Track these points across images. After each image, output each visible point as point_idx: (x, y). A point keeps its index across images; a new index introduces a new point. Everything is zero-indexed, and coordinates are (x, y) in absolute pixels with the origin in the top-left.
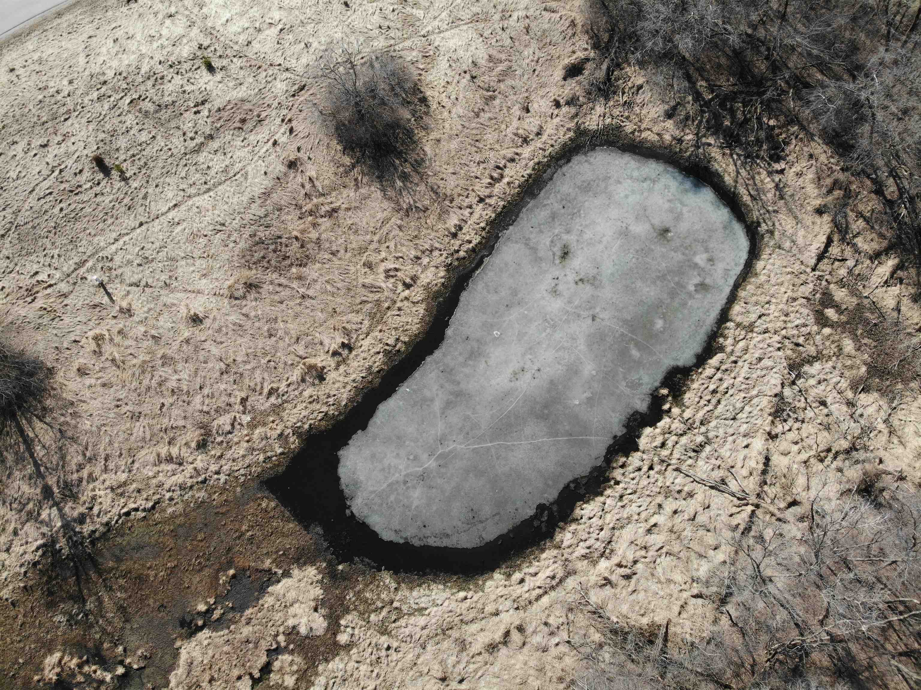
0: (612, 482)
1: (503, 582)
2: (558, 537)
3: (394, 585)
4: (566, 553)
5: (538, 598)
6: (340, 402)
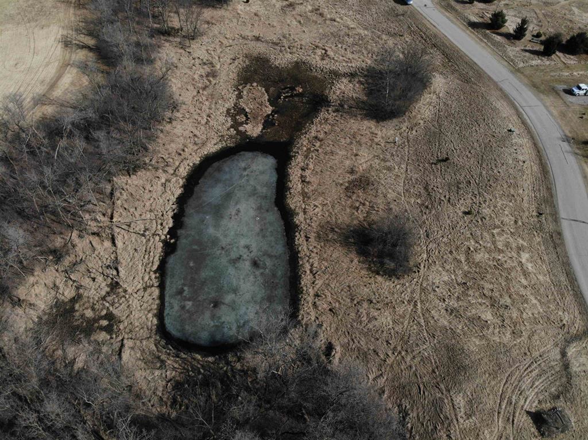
0: (175, 203)
1: (195, 161)
2: (184, 180)
3: (228, 145)
4: (178, 178)
5: (180, 164)
6: (290, 169)
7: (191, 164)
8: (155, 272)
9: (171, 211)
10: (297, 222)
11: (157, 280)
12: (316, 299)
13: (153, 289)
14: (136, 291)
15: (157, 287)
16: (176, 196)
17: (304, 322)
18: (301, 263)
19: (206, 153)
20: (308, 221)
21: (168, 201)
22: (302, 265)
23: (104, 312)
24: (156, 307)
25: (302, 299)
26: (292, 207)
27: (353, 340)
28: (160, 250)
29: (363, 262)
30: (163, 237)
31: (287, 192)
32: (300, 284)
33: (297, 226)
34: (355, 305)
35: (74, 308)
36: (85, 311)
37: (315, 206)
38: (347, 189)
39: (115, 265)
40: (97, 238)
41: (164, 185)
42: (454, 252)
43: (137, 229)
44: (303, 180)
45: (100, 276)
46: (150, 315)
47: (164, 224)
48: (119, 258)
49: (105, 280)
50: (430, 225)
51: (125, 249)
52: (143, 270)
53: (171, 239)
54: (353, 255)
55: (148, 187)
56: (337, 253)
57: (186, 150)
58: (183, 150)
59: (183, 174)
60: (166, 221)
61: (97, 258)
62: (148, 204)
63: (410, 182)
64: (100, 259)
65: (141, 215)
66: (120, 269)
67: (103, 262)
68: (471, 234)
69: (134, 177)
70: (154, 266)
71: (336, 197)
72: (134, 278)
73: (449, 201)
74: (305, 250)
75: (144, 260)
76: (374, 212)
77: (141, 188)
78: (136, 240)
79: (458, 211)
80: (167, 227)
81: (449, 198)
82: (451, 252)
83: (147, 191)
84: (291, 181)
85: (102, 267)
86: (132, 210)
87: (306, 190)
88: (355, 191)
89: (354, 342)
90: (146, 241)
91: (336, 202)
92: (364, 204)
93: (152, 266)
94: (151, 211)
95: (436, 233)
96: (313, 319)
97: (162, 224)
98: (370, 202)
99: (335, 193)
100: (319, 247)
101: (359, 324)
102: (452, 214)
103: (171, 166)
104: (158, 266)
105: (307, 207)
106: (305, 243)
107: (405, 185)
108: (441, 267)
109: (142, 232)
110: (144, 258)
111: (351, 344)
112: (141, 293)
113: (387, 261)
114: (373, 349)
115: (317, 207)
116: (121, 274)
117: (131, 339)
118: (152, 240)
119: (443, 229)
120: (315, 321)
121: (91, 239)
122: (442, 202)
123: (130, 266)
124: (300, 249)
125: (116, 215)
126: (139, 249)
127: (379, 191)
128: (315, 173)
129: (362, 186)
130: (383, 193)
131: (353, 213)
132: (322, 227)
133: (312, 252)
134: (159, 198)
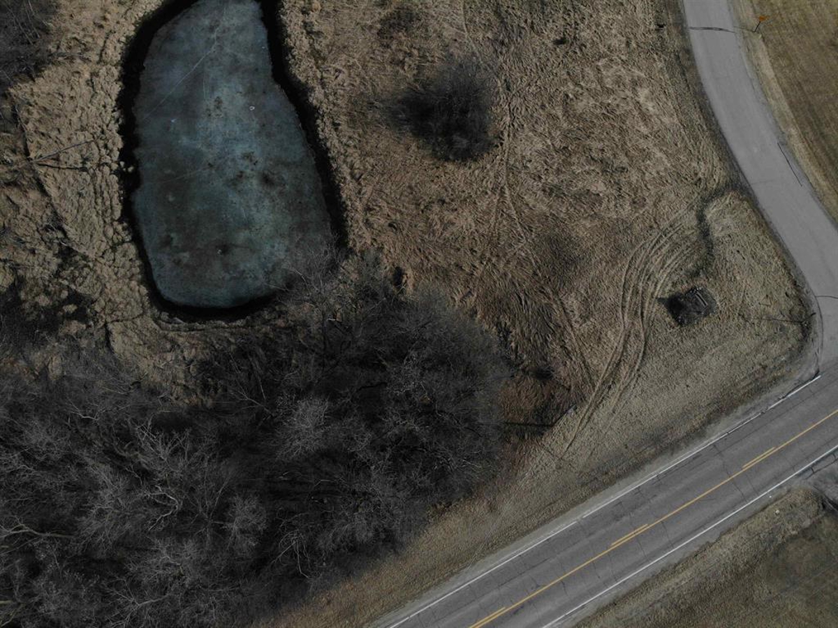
0: (116, 109)
1: (127, 33)
2: (119, 68)
4: (109, 66)
5: (105, 42)
6: (284, 15)
7: (123, 39)
8: (120, 221)
9: (113, 122)
10: (315, 102)
11: (127, 232)
12: (368, 215)
13: (126, 245)
14: (101, 254)
15: (129, 242)
16: (114, 97)
17: (357, 249)
18: (334, 166)
19: (141, 15)
20: (331, 98)
21: (105, 107)
22: (336, 169)
23: (65, 294)
24: (138, 270)
25: (349, 219)
26: (302, 78)
27: (427, 257)
28: (116, 186)
29: (423, 148)
30: (115, 166)
31: (287, 55)
32: (341, 197)
33: (316, 109)
34: (422, 211)
35: (19, 298)
36: (37, 299)
37: (336, 71)
38: (380, 33)
39: (57, 223)
40: (15, 190)
41: (90, 83)
42: (547, 105)
43: (71, 162)
44: (308, 29)
45: (40, 244)
46: (134, 283)
47: (110, 145)
48: (58, 211)
49: (50, 249)
50: (510, 70)
51: (63, 197)
52: (102, 222)
53: (127, 166)
54: (408, 139)
55: (67, 91)
56: (383, 140)
57: (108, 16)
58: (105, 19)
59: (114, 59)
60: (110, 141)
61: (27, 219)
62: (75, 119)
63: (473, 6)
64: (30, 219)
65: (69, 139)
66: (66, 227)
67: (36, 223)
68: (568, 74)
69: (40, 81)
70: (115, 213)
71: (366, 50)
72: (91, 236)
73: (532, 28)
74: (337, 145)
75: (98, 208)
76: (427, 64)
77: (57, 96)
78: (76, 180)
79: (547, 42)
80: (115, 149)
81: (532, 23)
82: (543, 107)
83: (67, 99)
84: (289, 36)
85: (37, 230)
86: (54, 134)
87: (317, 47)
88: (394, 35)
89: (428, 260)
90: (92, 178)
91: (368, 59)
92: (410, 55)
93: (112, 213)
94: (83, 129)
95: (520, 82)
96: (369, 242)
97: (106, 147)
98: (419, 49)
99: (363, 43)
100: (356, 136)
101: (432, 234)
102: (538, 48)
103: (93, 50)
104: (122, 211)
105: (325, 75)
106: (334, 134)
107: (466, 13)
108: (530, 131)
109: (80, 166)
110: (96, 203)
111: (425, 264)
112: (110, 255)
113: (456, 137)
114: (455, 263)
115: (340, 71)
116: (70, 235)
117: (118, 321)
118: (99, 175)
119: (528, 74)
120: (372, 244)
121: (8, 193)
122: (523, 32)
123: (79, 220)
124: (328, 144)
125: (32, 147)
126: (83, 192)
127: (430, 29)
128: (325, 15)
129: (403, 23)
130: (435, 31)
131: (398, 72)
132: (355, 103)
133: (348, 146)
134: (90, 105)
